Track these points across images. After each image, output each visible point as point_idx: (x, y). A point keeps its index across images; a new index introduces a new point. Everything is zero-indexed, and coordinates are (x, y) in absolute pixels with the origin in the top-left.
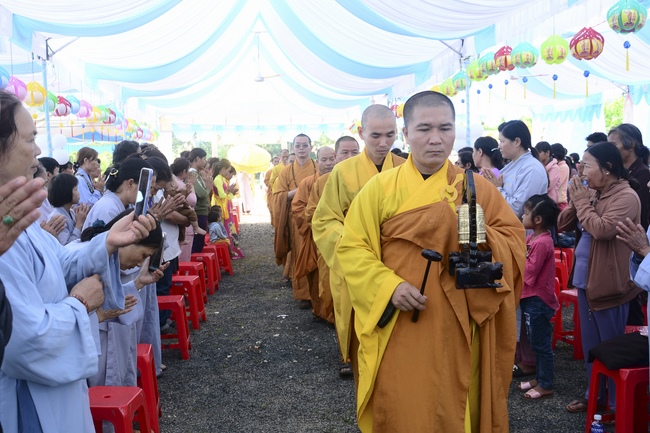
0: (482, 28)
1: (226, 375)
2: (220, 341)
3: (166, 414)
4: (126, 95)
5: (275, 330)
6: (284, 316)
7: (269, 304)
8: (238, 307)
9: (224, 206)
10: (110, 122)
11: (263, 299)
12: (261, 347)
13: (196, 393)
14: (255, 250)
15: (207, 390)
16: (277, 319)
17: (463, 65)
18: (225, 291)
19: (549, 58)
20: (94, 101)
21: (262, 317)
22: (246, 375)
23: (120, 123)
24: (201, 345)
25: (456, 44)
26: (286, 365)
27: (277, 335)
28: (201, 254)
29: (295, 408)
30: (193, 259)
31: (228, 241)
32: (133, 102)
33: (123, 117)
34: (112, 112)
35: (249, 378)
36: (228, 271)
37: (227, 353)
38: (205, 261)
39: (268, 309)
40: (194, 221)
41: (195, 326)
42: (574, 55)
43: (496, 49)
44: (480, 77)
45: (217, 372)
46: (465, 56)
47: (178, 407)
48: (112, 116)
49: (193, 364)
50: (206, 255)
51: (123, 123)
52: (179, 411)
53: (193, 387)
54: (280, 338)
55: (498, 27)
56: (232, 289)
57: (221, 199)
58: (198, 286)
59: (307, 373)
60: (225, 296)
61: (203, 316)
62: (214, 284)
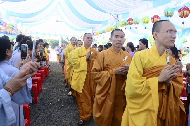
0: (125, 12)
1: (50, 110)
2: (47, 98)
3: (32, 124)
4: (18, 22)
5: (64, 95)
6: (66, 91)
7: (60, 87)
8: (51, 87)
9: (47, 57)
10: (12, 29)
11: (58, 85)
12: (60, 101)
13: (41, 116)
14: (54, 69)
15: (45, 115)
16: (63, 91)
17: (117, 22)
18: (46, 82)
19: (144, 22)
20: (8, 22)
21: (59, 91)
22: (57, 110)
23: (15, 30)
24: (41, 99)
25: (116, 16)
26: (69, 107)
27: (64, 97)
28: (40, 70)
29: (74, 123)
30: (38, 72)
31: (47, 67)
32: (19, 24)
33: (16, 28)
34: (13, 26)
35: (58, 111)
36: (47, 75)
37: (50, 103)
38: (41, 72)
39: (60, 88)
40: (41, 60)
41: (39, 93)
42: (152, 22)
43: (128, 19)
44: (122, 26)
45: (47, 109)
46: (118, 20)
47: (36, 122)
48: (13, 27)
49: (39, 106)
50: (42, 71)
51: (16, 29)
52: (36, 123)
53: (40, 114)
54: (65, 98)
55: (130, 12)
56: (48, 81)
57: (46, 55)
58: (40, 81)
59: (76, 110)
60: (47, 83)
61: (41, 90)
62: (43, 79)
